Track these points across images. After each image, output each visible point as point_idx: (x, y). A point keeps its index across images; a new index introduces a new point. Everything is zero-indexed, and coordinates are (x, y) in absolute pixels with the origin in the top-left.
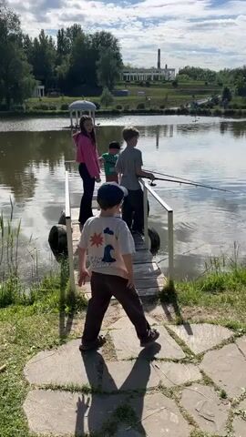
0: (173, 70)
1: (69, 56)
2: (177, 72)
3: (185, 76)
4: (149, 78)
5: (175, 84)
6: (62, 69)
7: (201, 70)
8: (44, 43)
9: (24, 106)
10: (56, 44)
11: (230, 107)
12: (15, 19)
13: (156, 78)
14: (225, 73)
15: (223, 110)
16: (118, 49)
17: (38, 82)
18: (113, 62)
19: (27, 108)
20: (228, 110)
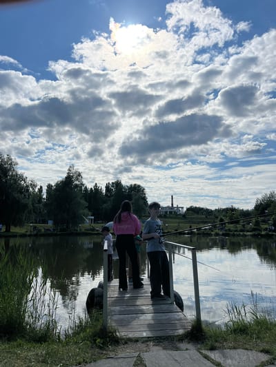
0: (182, 208)
1: (112, 198)
2: (185, 209)
3: (190, 212)
4: (166, 212)
5: (184, 216)
6: (107, 206)
7: (202, 209)
8: (96, 190)
9: (78, 229)
10: (104, 191)
11: (226, 231)
12: (79, 175)
13: (171, 212)
14: (219, 211)
15: (221, 233)
16: (145, 194)
17: (90, 213)
18: (141, 202)
19: (80, 230)
20: (224, 232)
